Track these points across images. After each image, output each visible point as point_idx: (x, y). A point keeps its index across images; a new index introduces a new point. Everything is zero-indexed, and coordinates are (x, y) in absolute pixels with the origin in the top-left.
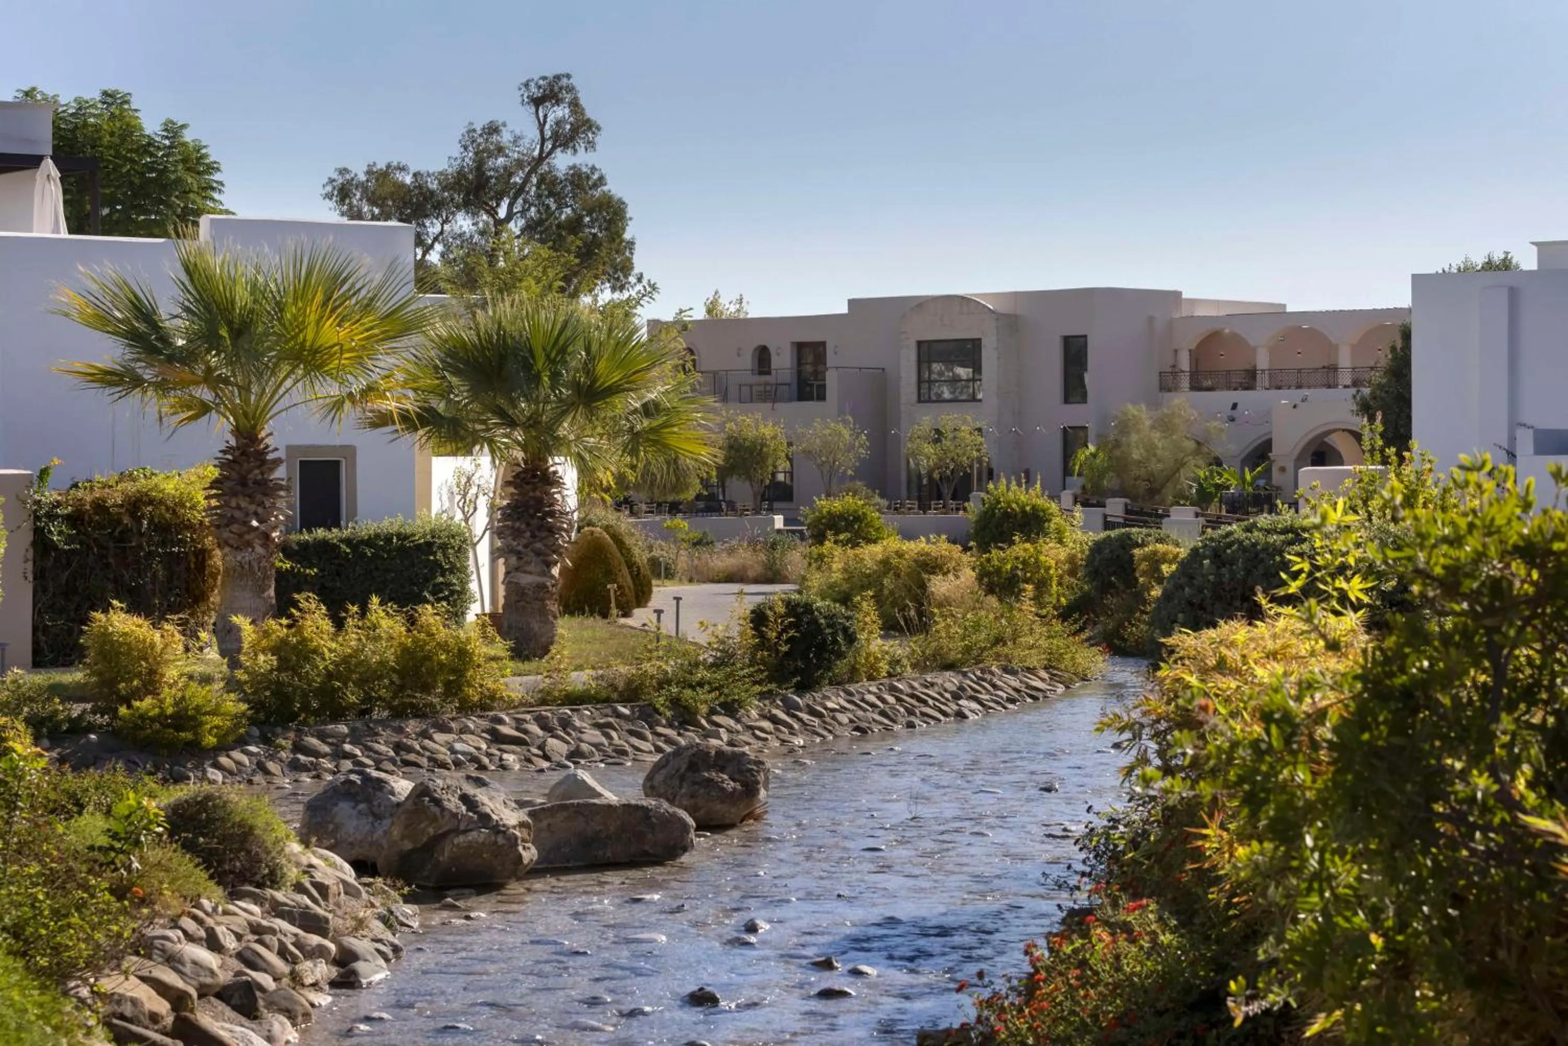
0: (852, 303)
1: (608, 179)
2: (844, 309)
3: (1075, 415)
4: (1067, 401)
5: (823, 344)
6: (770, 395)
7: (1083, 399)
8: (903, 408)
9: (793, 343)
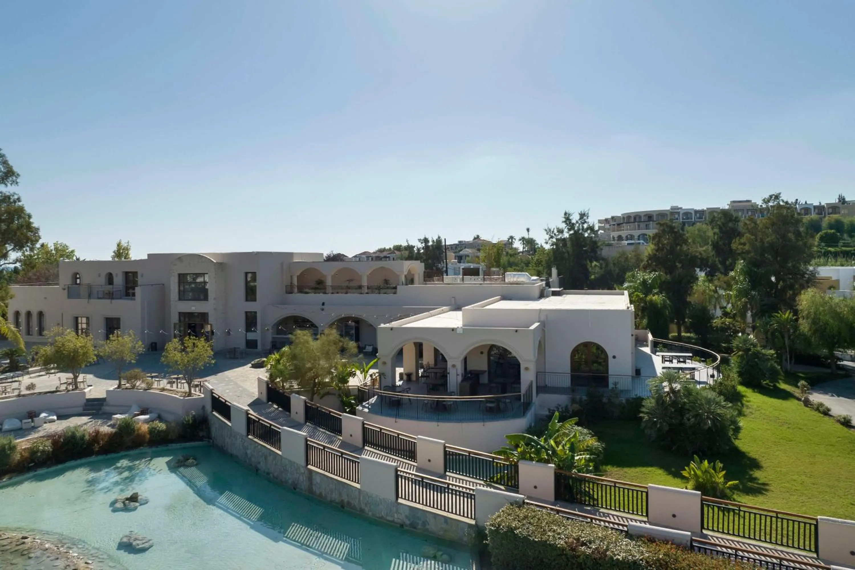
0: (149, 255)
1: (22, 199)
2: (146, 257)
3: (251, 306)
4: (247, 300)
5: (136, 273)
6: (110, 296)
7: (255, 300)
8: (172, 302)
9: (123, 272)
